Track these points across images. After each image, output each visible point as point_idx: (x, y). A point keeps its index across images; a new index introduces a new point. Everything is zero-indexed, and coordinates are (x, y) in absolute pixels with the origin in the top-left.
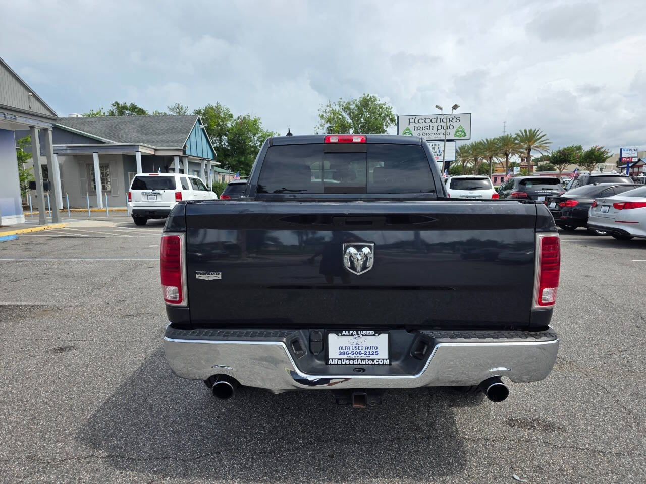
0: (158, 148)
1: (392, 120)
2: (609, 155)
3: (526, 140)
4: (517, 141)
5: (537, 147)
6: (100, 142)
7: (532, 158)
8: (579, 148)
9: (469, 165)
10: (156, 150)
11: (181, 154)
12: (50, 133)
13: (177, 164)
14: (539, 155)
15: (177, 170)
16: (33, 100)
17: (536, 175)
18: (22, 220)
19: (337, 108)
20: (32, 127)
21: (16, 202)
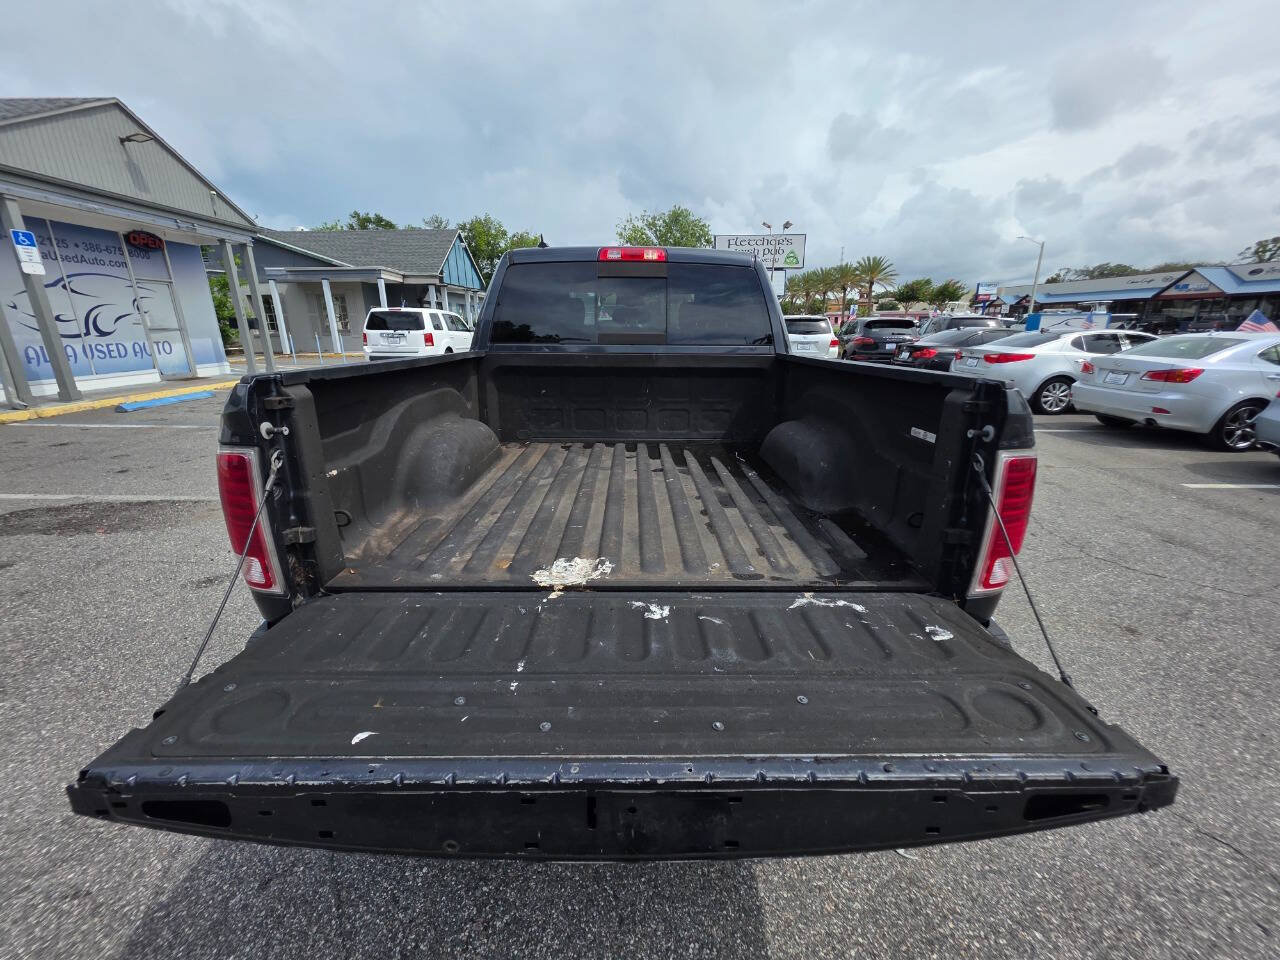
0: (406, 274)
1: (708, 241)
2: (965, 291)
3: (869, 271)
4: (858, 272)
5: (880, 280)
6: (330, 265)
7: (873, 294)
8: (928, 282)
9: (798, 302)
10: (404, 276)
11: (437, 282)
12: (250, 251)
13: (432, 295)
14: (883, 290)
15: (433, 304)
16: (219, 203)
17: (876, 316)
18: (227, 369)
19: (640, 224)
20: (222, 241)
21: (215, 345)
